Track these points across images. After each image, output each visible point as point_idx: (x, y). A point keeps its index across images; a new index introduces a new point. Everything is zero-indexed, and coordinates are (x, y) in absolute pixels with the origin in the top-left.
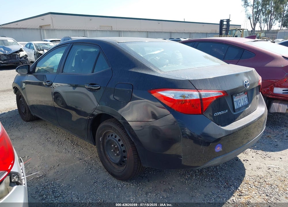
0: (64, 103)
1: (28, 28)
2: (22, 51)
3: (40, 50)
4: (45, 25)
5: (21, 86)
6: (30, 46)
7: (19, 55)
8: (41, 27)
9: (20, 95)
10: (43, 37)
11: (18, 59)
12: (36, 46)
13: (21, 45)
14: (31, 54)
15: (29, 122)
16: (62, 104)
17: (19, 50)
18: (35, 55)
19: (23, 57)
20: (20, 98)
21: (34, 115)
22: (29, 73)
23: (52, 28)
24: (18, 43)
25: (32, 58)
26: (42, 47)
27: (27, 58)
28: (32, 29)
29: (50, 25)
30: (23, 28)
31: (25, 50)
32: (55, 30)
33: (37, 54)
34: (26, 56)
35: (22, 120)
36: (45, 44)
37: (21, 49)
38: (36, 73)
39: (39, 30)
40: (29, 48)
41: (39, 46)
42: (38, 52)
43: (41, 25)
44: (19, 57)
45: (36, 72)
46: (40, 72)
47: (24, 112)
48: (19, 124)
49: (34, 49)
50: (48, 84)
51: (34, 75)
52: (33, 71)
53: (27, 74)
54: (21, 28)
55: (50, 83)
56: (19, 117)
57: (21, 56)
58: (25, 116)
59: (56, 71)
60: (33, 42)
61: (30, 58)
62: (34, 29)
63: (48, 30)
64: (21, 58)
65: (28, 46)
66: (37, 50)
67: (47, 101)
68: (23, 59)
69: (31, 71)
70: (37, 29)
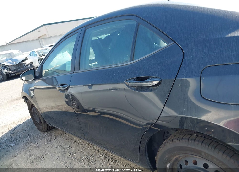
0: (79, 106)
1: (29, 40)
2: (27, 59)
3: (42, 55)
4: (43, 36)
5: (30, 94)
6: (33, 54)
7: (26, 63)
8: (39, 37)
9: (31, 104)
10: (42, 45)
11: (25, 67)
12: (38, 53)
13: (25, 55)
14: (35, 60)
15: (47, 133)
16: (77, 108)
17: (25, 59)
18: (38, 60)
19: (29, 64)
20: (32, 108)
21: (50, 126)
22: (36, 78)
23: (47, 36)
24: (24, 53)
25: (37, 64)
26: (43, 53)
27: (33, 64)
28: (32, 40)
29: (46, 34)
30: (26, 41)
31: (30, 58)
32: (50, 37)
33: (40, 59)
34: (31, 63)
35: (39, 131)
36: (45, 49)
37: (26, 58)
38: (43, 77)
39: (38, 40)
40: (33, 56)
41: (41, 52)
42: (41, 57)
43: (39, 36)
44: (26, 65)
45: (43, 75)
46: (48, 74)
47: (39, 122)
48: (37, 136)
49: (37, 56)
50: (62, 88)
51: (42, 80)
52: (39, 75)
53: (34, 79)
54: (24, 42)
55: (66, 87)
56: (35, 128)
57: (27, 64)
58: (41, 127)
59: (70, 70)
60: (35, 50)
61: (35, 64)
62: (34, 40)
63: (45, 38)
64: (27, 66)
65: (32, 54)
66: (40, 55)
67: (59, 106)
68: (29, 66)
69: (37, 75)
70: (37, 40)
